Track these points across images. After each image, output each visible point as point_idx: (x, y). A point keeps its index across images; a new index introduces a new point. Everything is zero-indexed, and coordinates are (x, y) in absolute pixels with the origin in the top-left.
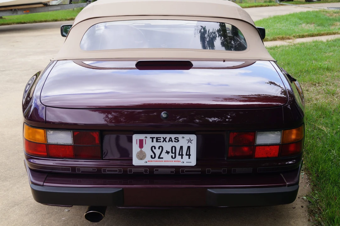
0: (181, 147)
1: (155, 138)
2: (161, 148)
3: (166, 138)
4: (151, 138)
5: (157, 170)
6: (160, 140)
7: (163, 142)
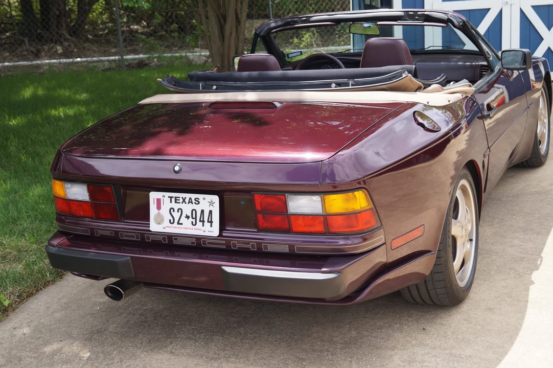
0: (202, 211)
1: (173, 197)
2: (180, 210)
3: (185, 198)
4: (169, 197)
5: (176, 239)
6: (179, 200)
7: (182, 203)
